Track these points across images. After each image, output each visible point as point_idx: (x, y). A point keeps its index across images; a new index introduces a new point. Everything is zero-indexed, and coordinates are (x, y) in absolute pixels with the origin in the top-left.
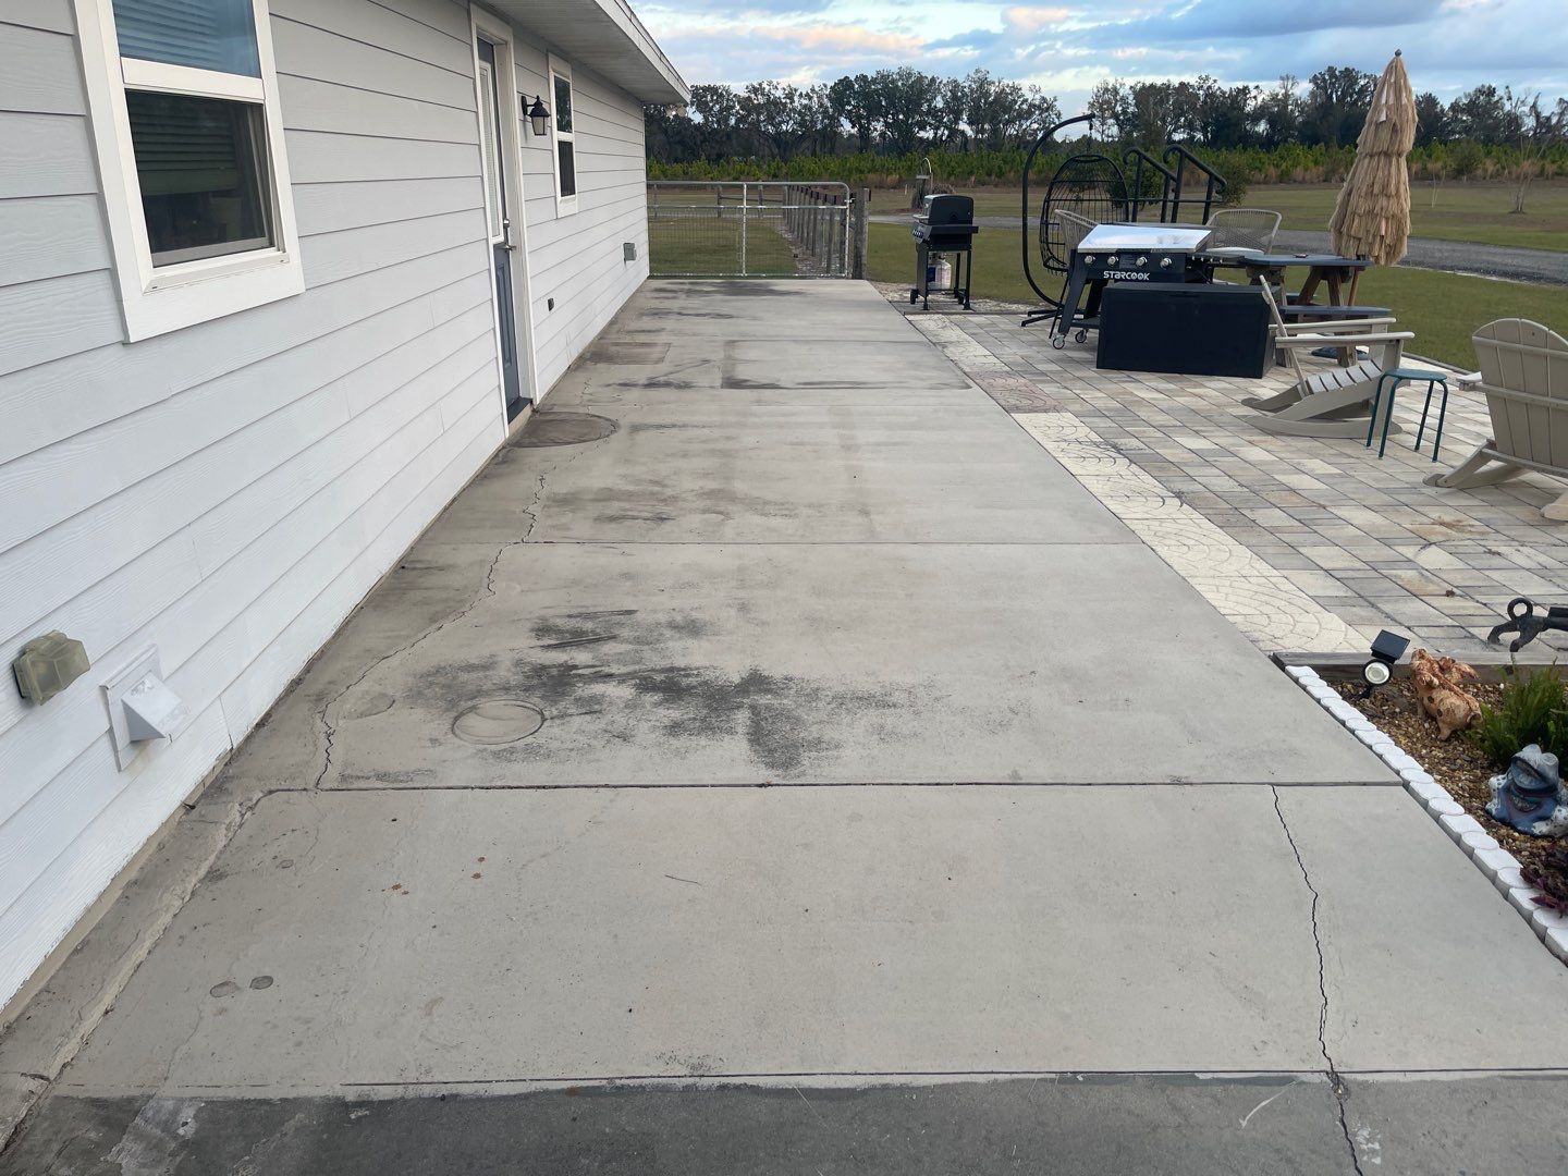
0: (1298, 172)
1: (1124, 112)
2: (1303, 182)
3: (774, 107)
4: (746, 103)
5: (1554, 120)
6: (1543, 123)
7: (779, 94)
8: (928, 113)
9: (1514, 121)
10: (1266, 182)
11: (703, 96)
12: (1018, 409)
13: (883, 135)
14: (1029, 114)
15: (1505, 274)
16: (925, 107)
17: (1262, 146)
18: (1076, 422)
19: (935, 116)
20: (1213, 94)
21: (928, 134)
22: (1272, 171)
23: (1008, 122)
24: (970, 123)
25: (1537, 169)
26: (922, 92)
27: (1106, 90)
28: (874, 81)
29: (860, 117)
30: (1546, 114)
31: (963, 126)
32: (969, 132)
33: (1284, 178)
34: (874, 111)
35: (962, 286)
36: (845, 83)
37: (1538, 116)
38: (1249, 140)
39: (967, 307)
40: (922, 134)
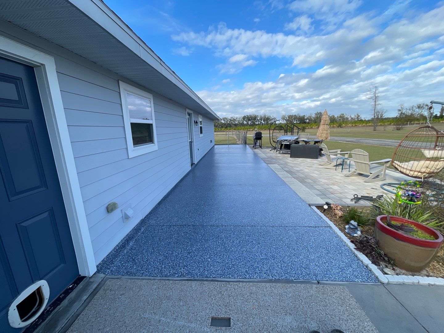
0: (313, 127)
1: (287, 119)
2: (314, 128)
3: (234, 120)
4: (230, 120)
5: (354, 118)
6: (352, 119)
7: (235, 118)
8: (257, 120)
9: (347, 118)
10: (308, 128)
11: (224, 119)
12: (269, 164)
13: (250, 123)
14: (272, 120)
15: (347, 141)
16: (257, 119)
17: (308, 123)
18: (278, 166)
19: (258, 121)
20: (300, 116)
21: (257, 123)
22: (309, 127)
23: (269, 121)
24: (263, 121)
25: (351, 125)
26: (256, 117)
27: (284, 116)
28: (249, 116)
29: (247, 121)
30: (352, 117)
31: (262, 122)
32: (263, 123)
33: (312, 128)
34: (249, 120)
35: (261, 145)
36: (245, 116)
37: (351, 117)
38: (305, 123)
39: (261, 148)
40: (256, 123)
